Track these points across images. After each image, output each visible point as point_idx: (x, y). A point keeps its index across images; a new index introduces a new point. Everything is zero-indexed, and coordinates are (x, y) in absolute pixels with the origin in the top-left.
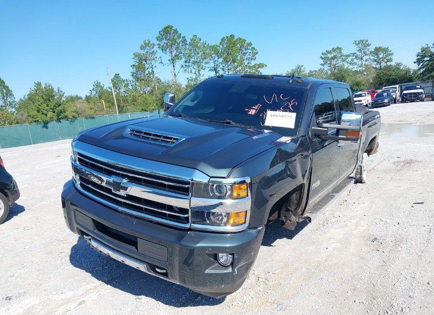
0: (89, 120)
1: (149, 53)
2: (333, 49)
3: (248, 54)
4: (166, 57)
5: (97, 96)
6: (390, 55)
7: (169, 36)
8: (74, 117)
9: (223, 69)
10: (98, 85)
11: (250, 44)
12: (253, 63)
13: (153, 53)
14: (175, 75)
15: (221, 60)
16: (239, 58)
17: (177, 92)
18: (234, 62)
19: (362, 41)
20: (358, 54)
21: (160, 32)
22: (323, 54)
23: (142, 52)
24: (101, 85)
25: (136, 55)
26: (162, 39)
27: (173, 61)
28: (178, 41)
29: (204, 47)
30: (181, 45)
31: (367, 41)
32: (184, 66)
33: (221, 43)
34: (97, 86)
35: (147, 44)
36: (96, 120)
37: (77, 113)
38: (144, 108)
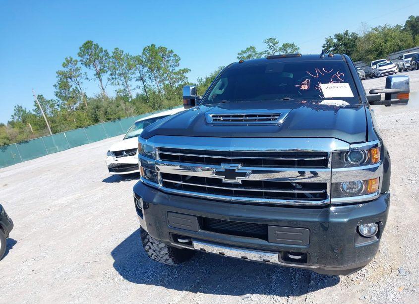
0: (23, 145)
1: (72, 70)
2: (247, 49)
3: (171, 61)
4: (91, 72)
5: (20, 120)
6: (296, 49)
7: (90, 52)
8: (5, 144)
9: (150, 78)
10: (19, 109)
11: (171, 52)
12: (177, 69)
13: (77, 69)
14: (103, 88)
15: (146, 69)
16: (163, 65)
17: (110, 105)
18: (159, 70)
19: (271, 39)
20: (270, 51)
21: (80, 48)
22: (239, 54)
23: (66, 69)
24: (23, 108)
25: (59, 73)
26: (84, 55)
27: (98, 75)
28: (101, 55)
29: (128, 58)
30: (104, 58)
31: (275, 39)
32: (111, 79)
33: (143, 53)
34: (19, 111)
35: (69, 62)
36: (30, 143)
37: (8, 139)
38: (79, 124)
